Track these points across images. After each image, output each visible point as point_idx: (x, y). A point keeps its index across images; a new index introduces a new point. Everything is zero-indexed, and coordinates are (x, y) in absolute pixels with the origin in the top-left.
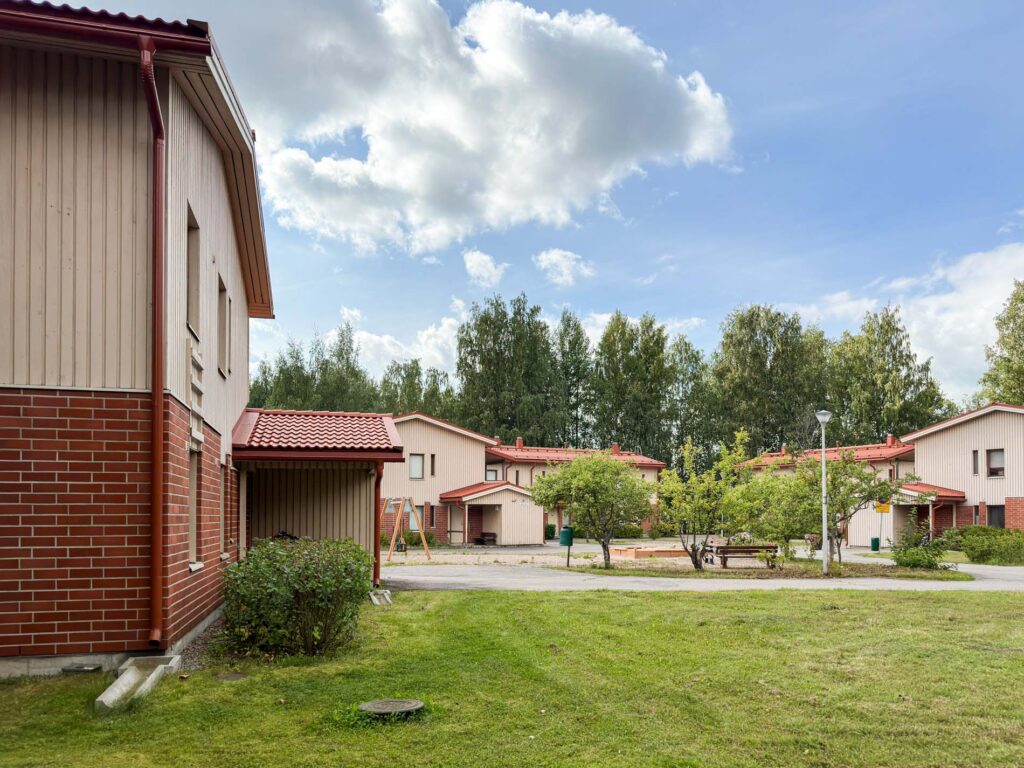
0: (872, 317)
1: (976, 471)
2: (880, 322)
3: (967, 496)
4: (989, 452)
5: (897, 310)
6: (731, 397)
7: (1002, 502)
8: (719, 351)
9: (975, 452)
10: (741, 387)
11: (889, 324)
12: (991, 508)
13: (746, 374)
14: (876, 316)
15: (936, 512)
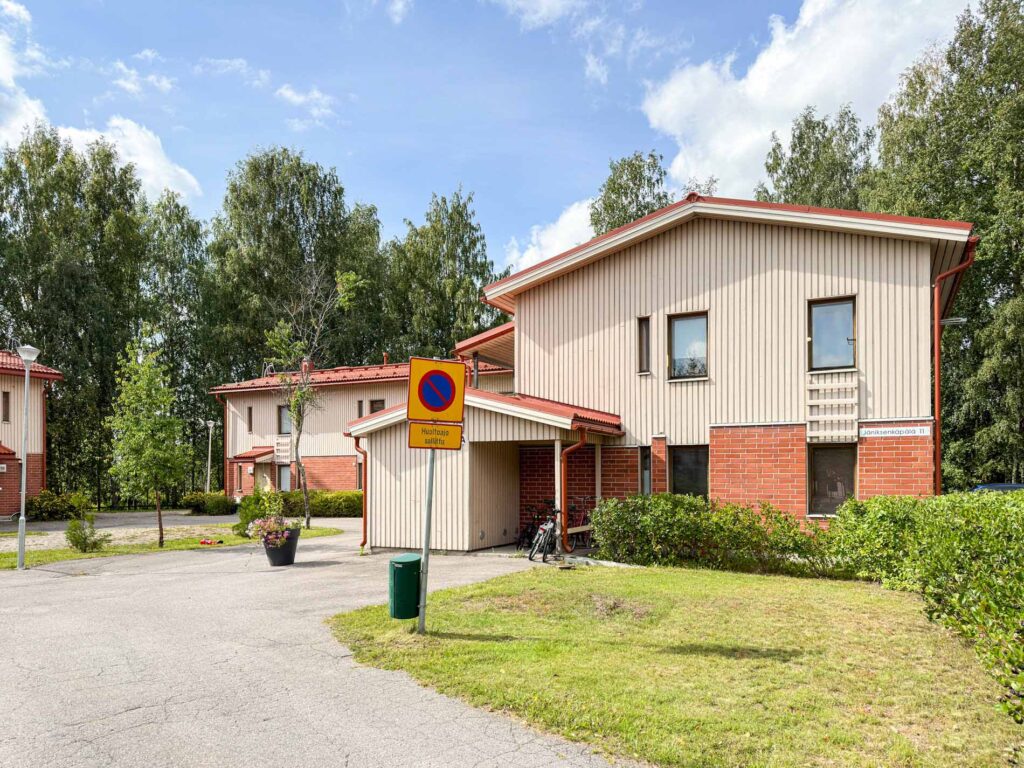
0: (440, 202)
1: (644, 368)
2: (450, 211)
3: (627, 423)
4: (671, 319)
5: (470, 199)
6: (237, 287)
7: (704, 439)
8: (224, 215)
9: (644, 322)
10: (251, 271)
11: (460, 214)
12: (675, 451)
13: (260, 254)
14: (444, 200)
15: (570, 459)
